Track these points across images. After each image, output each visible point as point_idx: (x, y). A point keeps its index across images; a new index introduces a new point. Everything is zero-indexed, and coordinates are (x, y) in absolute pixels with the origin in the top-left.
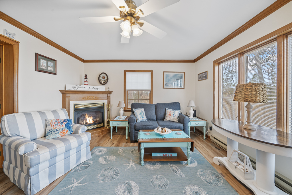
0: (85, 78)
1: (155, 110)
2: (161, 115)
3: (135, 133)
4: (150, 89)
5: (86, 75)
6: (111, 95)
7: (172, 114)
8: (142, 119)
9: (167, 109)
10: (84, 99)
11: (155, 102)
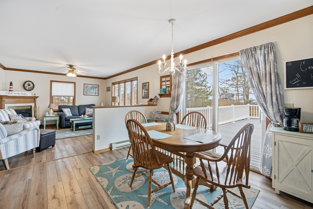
0: (10, 85)
1: (77, 109)
2: (82, 112)
3: (65, 122)
4: (73, 95)
5: (11, 82)
6: (37, 99)
7: (89, 111)
8: (69, 115)
9: (86, 108)
10: (15, 103)
11: (77, 104)
